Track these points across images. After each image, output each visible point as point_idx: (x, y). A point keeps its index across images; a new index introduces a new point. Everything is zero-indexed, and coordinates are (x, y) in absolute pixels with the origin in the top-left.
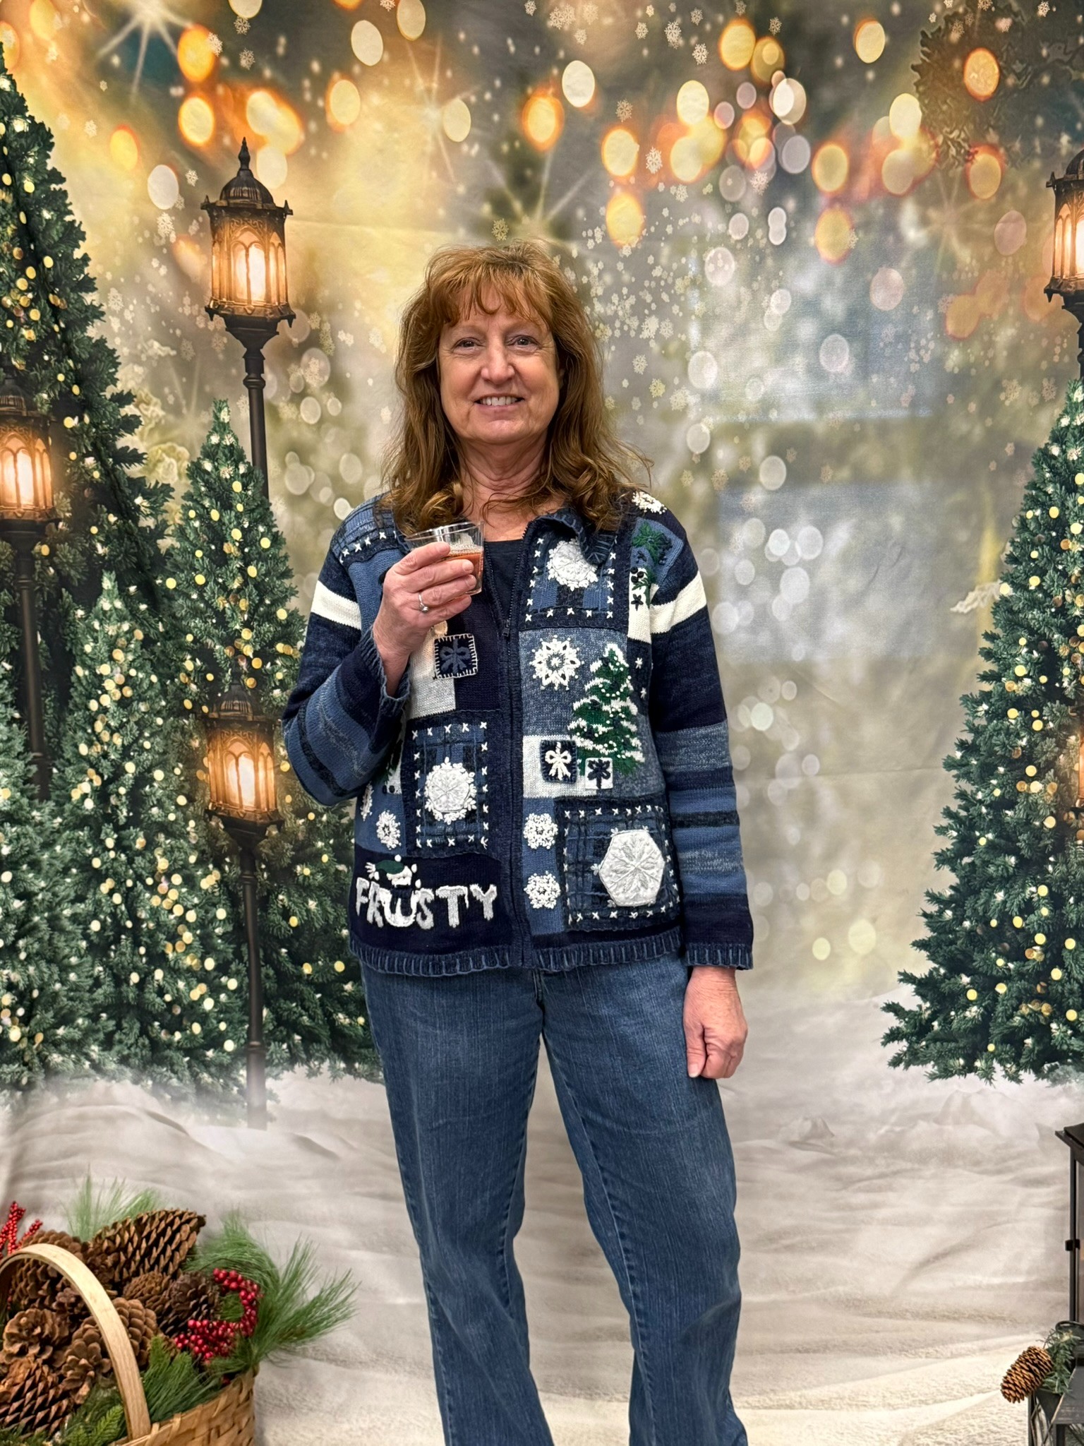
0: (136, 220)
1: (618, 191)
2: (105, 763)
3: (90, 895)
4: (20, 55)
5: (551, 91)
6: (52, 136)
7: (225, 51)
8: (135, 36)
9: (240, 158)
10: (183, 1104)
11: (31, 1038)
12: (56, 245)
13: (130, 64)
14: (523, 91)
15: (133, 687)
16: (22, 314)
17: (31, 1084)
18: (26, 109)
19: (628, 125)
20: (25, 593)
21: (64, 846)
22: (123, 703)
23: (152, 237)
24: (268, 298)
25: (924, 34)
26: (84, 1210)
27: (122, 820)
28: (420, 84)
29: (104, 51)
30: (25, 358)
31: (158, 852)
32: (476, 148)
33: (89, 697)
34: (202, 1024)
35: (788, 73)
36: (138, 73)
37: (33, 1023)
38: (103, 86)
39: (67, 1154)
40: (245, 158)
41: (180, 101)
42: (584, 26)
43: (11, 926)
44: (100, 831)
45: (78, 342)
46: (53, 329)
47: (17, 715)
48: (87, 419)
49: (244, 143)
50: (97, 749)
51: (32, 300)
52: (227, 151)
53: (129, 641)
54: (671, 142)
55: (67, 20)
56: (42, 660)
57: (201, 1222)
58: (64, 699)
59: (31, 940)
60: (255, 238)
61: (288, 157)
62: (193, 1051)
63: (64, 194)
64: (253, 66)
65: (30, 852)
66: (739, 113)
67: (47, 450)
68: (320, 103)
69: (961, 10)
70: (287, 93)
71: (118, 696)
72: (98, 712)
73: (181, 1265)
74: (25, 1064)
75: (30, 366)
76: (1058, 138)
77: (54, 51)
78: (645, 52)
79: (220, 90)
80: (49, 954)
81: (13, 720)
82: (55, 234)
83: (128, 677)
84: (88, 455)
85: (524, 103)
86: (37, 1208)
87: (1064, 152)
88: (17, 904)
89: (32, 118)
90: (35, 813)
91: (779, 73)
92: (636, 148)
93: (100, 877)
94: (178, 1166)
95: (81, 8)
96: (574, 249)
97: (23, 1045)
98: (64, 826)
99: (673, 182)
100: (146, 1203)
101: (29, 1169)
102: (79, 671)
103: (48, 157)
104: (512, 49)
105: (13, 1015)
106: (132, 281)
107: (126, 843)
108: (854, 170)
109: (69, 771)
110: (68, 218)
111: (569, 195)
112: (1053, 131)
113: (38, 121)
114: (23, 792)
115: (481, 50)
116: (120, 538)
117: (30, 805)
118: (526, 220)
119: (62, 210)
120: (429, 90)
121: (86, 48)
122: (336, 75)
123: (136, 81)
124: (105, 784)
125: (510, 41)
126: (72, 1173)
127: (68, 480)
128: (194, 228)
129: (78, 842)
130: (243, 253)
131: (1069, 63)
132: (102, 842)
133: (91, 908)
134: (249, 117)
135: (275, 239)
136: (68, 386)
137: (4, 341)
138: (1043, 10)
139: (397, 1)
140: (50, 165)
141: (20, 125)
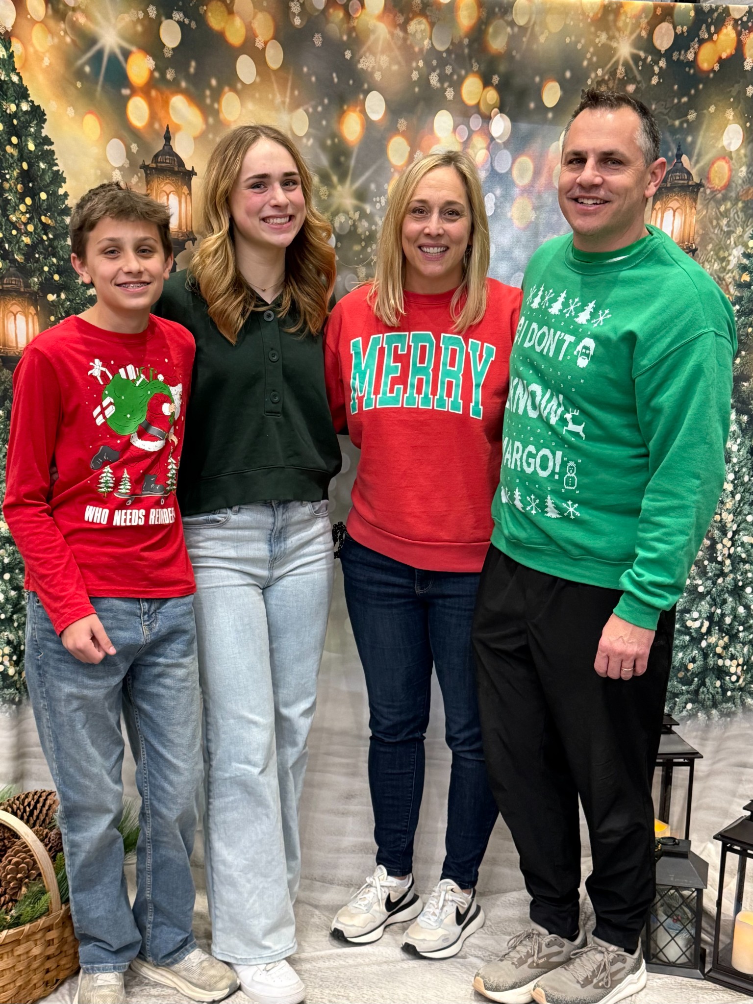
0: (99, 172)
4: (25, 61)
5: (358, 109)
6: (45, 115)
7: (157, 68)
8: (100, 54)
9: (165, 138)
11: (20, 674)
12: (48, 185)
13: (96, 72)
14: (341, 107)
16: (23, 227)
17: (20, 702)
18: (28, 95)
19: (404, 134)
24: (180, 227)
28: (278, 99)
29: (80, 62)
30: (24, 255)
32: (311, 141)
35: (502, 110)
36: (101, 78)
38: (79, 85)
40: (168, 138)
41: (127, 99)
42: (380, 70)
45: (61, 247)
46: (42, 238)
48: (63, 296)
49: (168, 128)
51: (29, 219)
52: (157, 133)
55: (56, 39)
59: (20, 615)
60: (173, 189)
61: (195, 139)
63: (53, 152)
64: (174, 79)
66: (471, 133)
67: (37, 314)
68: (216, 106)
69: (606, 78)
70: (196, 98)
74: (17, 689)
75: (26, 260)
77: (47, 59)
78: (417, 90)
79: (153, 93)
82: (48, 179)
85: (341, 114)
88: (13, 593)
89: (32, 102)
91: (496, 110)
92: (408, 149)
95: (65, 33)
96: (368, 208)
97: (16, 678)
103: (43, 128)
104: (336, 80)
105: (10, 660)
108: (537, 173)
110: (55, 168)
111: (367, 174)
113: (36, 104)
115: (317, 79)
118: (339, 188)
119: (52, 163)
120: (283, 103)
121: (68, 60)
122: (226, 89)
123: (100, 83)
125: (334, 75)
128: (135, 179)
130: (165, 197)
131: (667, 114)
134: (171, 111)
135: (185, 189)
136: (51, 274)
137: (10, 243)
138: (655, 81)
139: (266, 43)
140: (44, 133)
141: (25, 107)
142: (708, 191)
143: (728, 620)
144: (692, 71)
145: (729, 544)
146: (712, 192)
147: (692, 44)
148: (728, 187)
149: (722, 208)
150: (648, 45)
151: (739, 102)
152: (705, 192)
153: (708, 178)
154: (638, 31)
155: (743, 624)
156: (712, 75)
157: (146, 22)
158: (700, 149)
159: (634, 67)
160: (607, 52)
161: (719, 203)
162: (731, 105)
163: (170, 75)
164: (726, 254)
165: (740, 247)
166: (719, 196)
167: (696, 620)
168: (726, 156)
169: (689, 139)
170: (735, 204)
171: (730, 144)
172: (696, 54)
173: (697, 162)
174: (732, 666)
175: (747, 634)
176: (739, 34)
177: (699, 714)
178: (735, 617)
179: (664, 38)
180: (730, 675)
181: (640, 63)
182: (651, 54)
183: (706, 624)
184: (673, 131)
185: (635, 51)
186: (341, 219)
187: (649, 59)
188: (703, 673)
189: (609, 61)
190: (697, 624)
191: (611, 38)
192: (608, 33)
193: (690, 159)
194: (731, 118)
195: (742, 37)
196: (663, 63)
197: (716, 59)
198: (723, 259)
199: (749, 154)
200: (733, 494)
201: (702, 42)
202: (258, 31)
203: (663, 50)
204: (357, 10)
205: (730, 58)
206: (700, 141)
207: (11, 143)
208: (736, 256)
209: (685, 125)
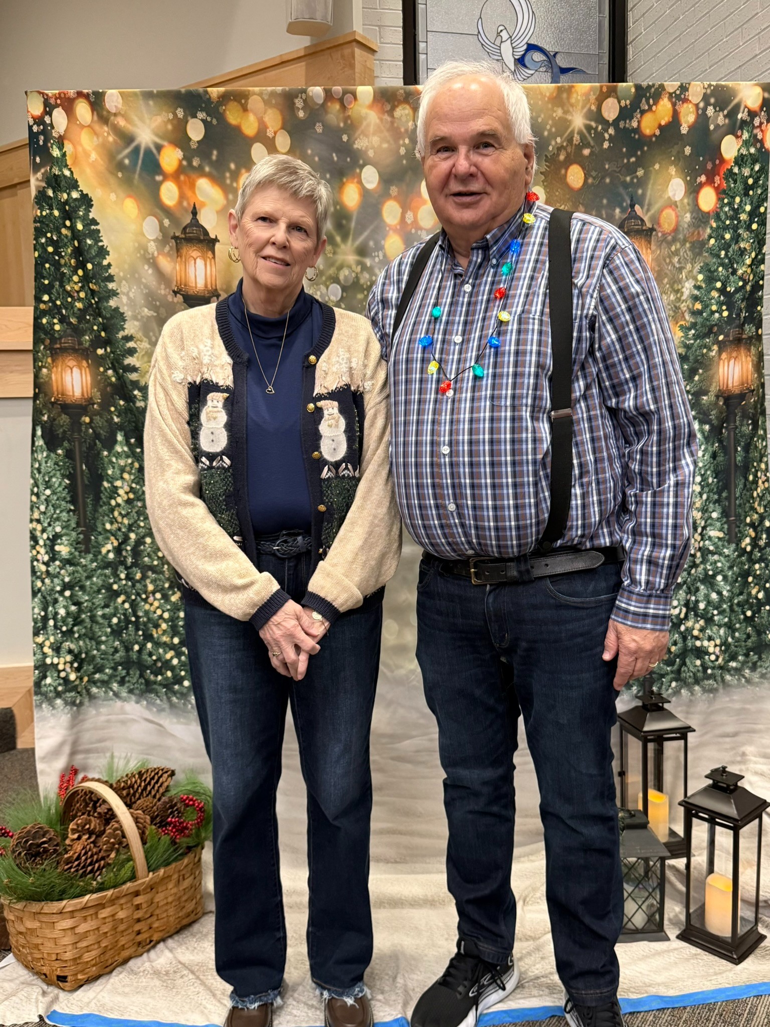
0: (136, 245)
1: (391, 232)
2: (119, 533)
3: (112, 604)
4: (76, 158)
5: (356, 180)
6: (92, 201)
7: (185, 158)
8: (137, 149)
9: (192, 213)
10: (163, 713)
11: (81, 679)
12: (94, 257)
13: (134, 162)
14: (341, 180)
15: (134, 493)
16: (76, 294)
17: (81, 704)
18: (78, 186)
19: (396, 199)
20: (77, 443)
21: (98, 578)
22: (129, 501)
23: (144, 254)
24: (206, 286)
25: (546, 156)
26: (110, 769)
27: (129, 564)
29: (120, 156)
30: (77, 318)
31: (148, 581)
33: (111, 498)
34: (172, 671)
36: (138, 168)
37: (82, 671)
38: (120, 175)
39: (101, 741)
40: (195, 213)
41: (161, 183)
42: (373, 148)
43: (70, 620)
44: (117, 570)
45: (105, 308)
46: (91, 302)
47: (72, 508)
48: (109, 350)
49: (194, 205)
50: (115, 526)
51: (81, 287)
52: (186, 210)
53: (131, 468)
54: (418, 208)
55: (101, 139)
56: (85, 478)
57: (173, 773)
58: (97, 499)
59: (80, 627)
60: (199, 254)
61: (217, 212)
62: (168, 685)
63: (99, 231)
64: (199, 165)
65: (80, 581)
67: (89, 366)
68: (235, 185)
69: (565, 144)
70: (217, 179)
71: (126, 498)
72: (115, 506)
73: (163, 795)
74: (78, 693)
75: (79, 322)
76: (614, 210)
77: (94, 156)
78: (404, 162)
79: (182, 178)
80: (90, 635)
81: (71, 510)
82: (93, 252)
83: (131, 488)
84: (109, 368)
85: (341, 186)
86: (85, 768)
87: (617, 217)
88: (73, 608)
89: (81, 191)
90: (82, 560)
92: (400, 210)
93: (117, 594)
94: (159, 746)
95: (108, 134)
96: (368, 262)
97: (77, 682)
98: (98, 568)
99: (420, 228)
100: (143, 764)
101: (81, 748)
102: (106, 484)
103: (90, 211)
104: (335, 159)
105: (71, 667)
106: (134, 276)
107: (131, 576)
109: (100, 538)
110: (100, 244)
111: (366, 234)
112: (611, 206)
113: (85, 192)
114: (76, 549)
115: (320, 159)
116: (126, 413)
117: (80, 556)
118: (343, 246)
119: (97, 240)
121: (111, 156)
122: (243, 171)
123: (138, 172)
124: (120, 544)
125: (334, 155)
126: (103, 751)
127: (99, 382)
128: (167, 249)
129: (106, 576)
130: (193, 262)
131: (619, 172)
132: (118, 576)
133: (112, 611)
134: (197, 192)
135: (210, 254)
136: (99, 331)
137: (66, 309)
138: (606, 145)
139: (275, 133)
140: (91, 216)
141: (75, 195)
142: (660, 234)
143: (702, 606)
144: (637, 136)
145: (698, 538)
146: (664, 234)
147: (635, 114)
148: (676, 230)
149: (673, 248)
150: (598, 116)
151: (679, 160)
152: (657, 235)
153: (659, 224)
154: (588, 106)
155: (716, 608)
156: (654, 139)
157: (175, 122)
158: (650, 200)
159: (587, 135)
160: (563, 124)
161: (670, 244)
162: (673, 163)
163: (196, 162)
164: (680, 287)
165: (691, 280)
166: (670, 238)
167: (675, 607)
168: (673, 205)
169: (640, 192)
170: (683, 244)
171: (674, 195)
172: (639, 122)
173: (648, 210)
174: (710, 646)
175: (721, 617)
176: (674, 105)
177: (683, 691)
178: (709, 603)
179: (611, 110)
180: (709, 654)
181: (593, 132)
182: (601, 123)
183: (684, 610)
184: (626, 186)
185: (588, 122)
186: (345, 272)
187: (600, 128)
188: (684, 654)
189: (565, 132)
190: (676, 611)
191: (566, 112)
192: (563, 109)
193: (642, 207)
194: (673, 173)
195: (677, 107)
196: (611, 131)
197: (657, 125)
198: (677, 291)
199: (691, 202)
200: (701, 494)
201: (643, 112)
202: (269, 124)
203: (611, 120)
204: (351, 103)
205: (669, 125)
206: (649, 193)
207: (65, 226)
208: (688, 288)
209: (635, 180)
